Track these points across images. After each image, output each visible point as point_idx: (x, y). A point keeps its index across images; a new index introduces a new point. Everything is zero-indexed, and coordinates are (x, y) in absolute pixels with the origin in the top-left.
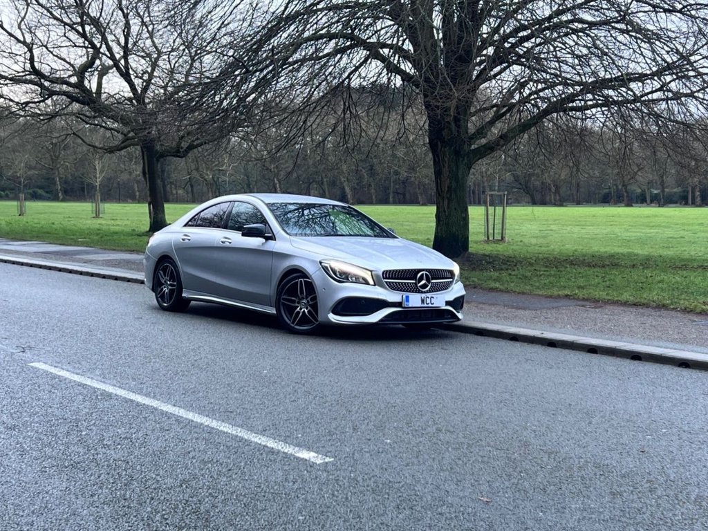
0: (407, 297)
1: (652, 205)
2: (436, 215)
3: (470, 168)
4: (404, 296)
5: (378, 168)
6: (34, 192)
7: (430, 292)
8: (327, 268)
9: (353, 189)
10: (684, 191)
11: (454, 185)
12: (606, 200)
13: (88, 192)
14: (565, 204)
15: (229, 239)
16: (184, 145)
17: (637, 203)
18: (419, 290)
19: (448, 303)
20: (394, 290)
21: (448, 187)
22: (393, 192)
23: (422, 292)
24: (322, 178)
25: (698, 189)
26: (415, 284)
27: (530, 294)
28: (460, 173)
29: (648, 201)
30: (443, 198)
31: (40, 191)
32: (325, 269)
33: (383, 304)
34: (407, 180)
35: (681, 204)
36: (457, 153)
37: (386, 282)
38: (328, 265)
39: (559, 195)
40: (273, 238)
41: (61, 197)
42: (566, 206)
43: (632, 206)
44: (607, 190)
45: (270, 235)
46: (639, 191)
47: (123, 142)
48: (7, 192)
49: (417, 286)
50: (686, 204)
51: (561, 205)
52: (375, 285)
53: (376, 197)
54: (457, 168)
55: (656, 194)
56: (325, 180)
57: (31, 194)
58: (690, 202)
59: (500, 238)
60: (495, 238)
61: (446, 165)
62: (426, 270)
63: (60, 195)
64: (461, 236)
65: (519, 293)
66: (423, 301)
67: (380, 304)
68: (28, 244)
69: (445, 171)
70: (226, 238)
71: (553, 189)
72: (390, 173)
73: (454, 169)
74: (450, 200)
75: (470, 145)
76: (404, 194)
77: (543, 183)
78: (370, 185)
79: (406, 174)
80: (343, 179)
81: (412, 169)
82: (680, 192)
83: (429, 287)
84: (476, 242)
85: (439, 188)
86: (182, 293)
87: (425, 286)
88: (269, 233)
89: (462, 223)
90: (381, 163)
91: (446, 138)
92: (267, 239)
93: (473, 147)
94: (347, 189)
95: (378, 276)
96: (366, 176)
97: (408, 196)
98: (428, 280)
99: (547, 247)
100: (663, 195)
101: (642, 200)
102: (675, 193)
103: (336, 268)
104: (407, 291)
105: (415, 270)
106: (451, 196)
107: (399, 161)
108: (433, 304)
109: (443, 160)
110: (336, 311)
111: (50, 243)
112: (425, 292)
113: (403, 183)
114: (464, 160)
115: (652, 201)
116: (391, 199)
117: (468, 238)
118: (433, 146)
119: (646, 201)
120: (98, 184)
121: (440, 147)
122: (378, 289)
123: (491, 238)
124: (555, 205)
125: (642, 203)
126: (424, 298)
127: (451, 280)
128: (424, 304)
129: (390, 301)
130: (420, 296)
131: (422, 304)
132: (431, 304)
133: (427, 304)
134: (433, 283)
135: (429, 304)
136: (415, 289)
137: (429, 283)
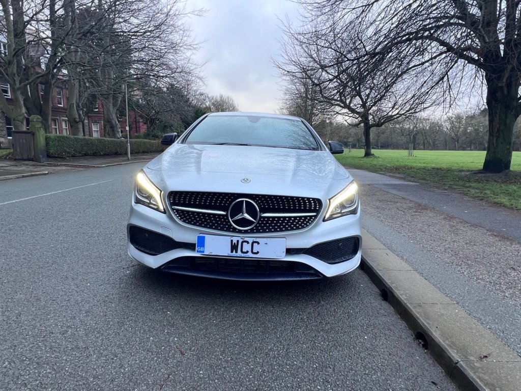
0: (202, 239)
3: (516, 117)
11: (502, 128)
18: (232, 228)
20: (190, 223)
21: (498, 129)
23: (236, 232)
26: (225, 216)
28: (508, 120)
30: (493, 137)
36: (507, 107)
37: (177, 211)
52: (164, 212)
54: (506, 117)
62: (247, 196)
66: (234, 247)
69: (497, 119)
73: (503, 117)
74: (497, 138)
83: (255, 225)
84: (515, 165)
85: (490, 130)
87: (245, 222)
89: (506, 152)
91: (499, 98)
106: (499, 135)
109: (496, 113)
114: (512, 111)
117: (510, 161)
118: (489, 103)
121: (493, 104)
122: (165, 219)
126: (238, 241)
127: (315, 214)
128: (236, 252)
129: (177, 240)
130: (229, 239)
131: (232, 252)
132: (253, 253)
133: (242, 252)
134: (265, 217)
135: (247, 252)
136: (220, 224)
137: (255, 218)
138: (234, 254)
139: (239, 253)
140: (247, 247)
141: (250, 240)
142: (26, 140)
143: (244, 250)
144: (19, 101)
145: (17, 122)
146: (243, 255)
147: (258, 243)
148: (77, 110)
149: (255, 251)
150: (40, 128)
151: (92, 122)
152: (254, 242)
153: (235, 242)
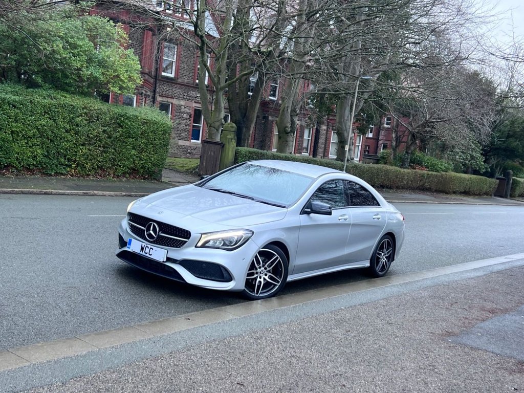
0: (130, 241)
26: (145, 231)
66: (142, 249)
83: (155, 239)
98: (155, 232)
108: (151, 255)
129: (125, 240)
131: (140, 251)
134: (161, 236)
135: (147, 253)
136: (142, 235)
137: (156, 235)
138: (141, 253)
139: (143, 253)
140: (147, 250)
141: (150, 246)
142: (214, 153)
144: (220, 103)
145: (214, 129)
146: (145, 254)
147: (152, 249)
148: (291, 116)
149: (150, 253)
150: (232, 139)
151: (333, 129)
152: (151, 248)
153: (143, 246)
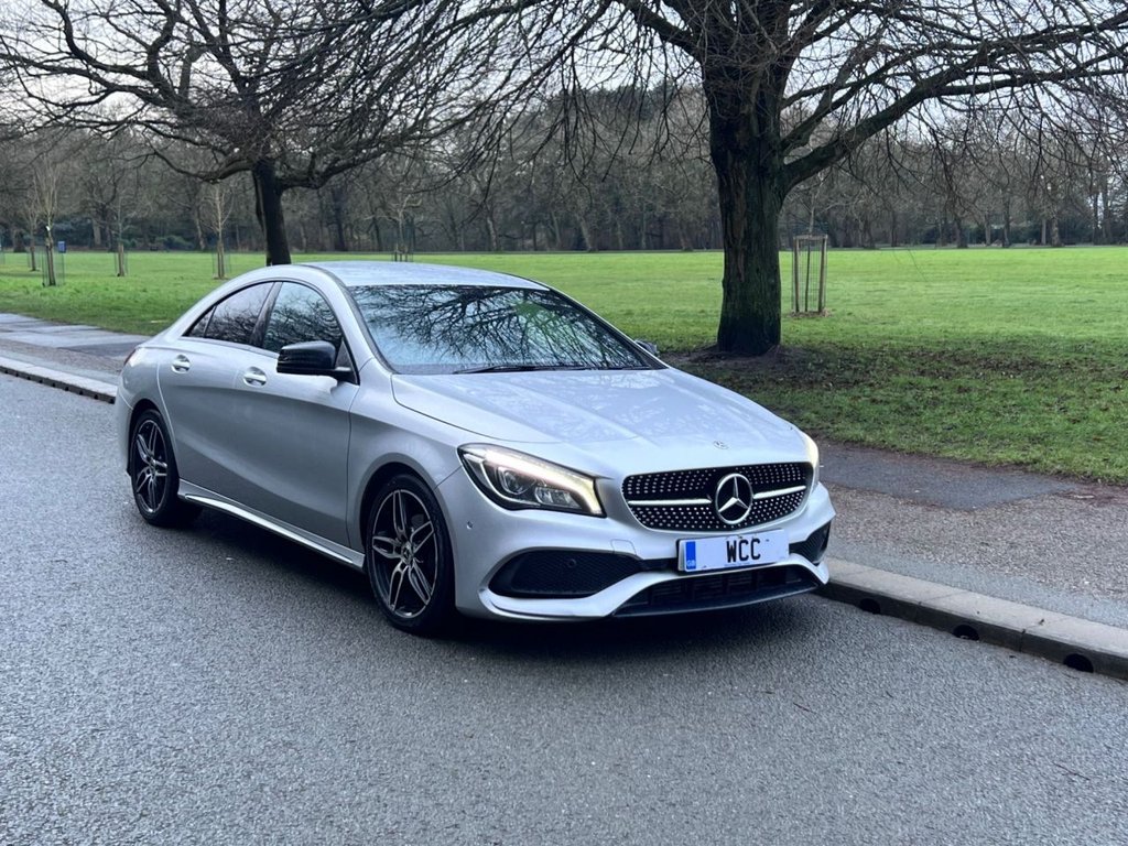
0: (691, 548)
1: (993, 245)
2: (724, 282)
3: (782, 197)
4: (683, 543)
5: (626, 202)
6: (169, 239)
7: (750, 525)
8: (477, 466)
9: (593, 231)
10: (1035, 226)
11: (755, 228)
12: (931, 239)
13: (241, 240)
14: (876, 245)
15: (262, 373)
16: (321, 167)
17: (971, 242)
18: (722, 523)
19: (795, 548)
20: (656, 526)
21: (745, 232)
22: (647, 234)
23: (729, 528)
24: (551, 217)
25: (1056, 223)
26: (712, 506)
27: (934, 456)
28: (766, 206)
29: (988, 238)
31: (177, 239)
32: (472, 469)
33: (625, 565)
34: (665, 216)
35: (1031, 243)
36: (761, 171)
37: (634, 508)
38: (479, 461)
39: (870, 235)
40: (351, 377)
41: (203, 247)
42: (878, 249)
43: (966, 247)
44: (932, 227)
45: (347, 369)
46: (974, 226)
47: (227, 166)
48: (133, 240)
49: (715, 513)
50: (1039, 243)
51: (872, 248)
52: (603, 515)
53: (623, 240)
54: (762, 199)
55: (997, 230)
56: (555, 218)
57: (165, 243)
58: (1044, 240)
59: (817, 310)
60: (809, 309)
61: (742, 195)
62: (739, 469)
63: (201, 243)
64: (767, 319)
65: (911, 454)
66: (731, 553)
67: (618, 566)
68: (66, 330)
69: (740, 204)
70: (255, 370)
71: (862, 225)
72: (641, 208)
73: (755, 199)
74: (748, 256)
75: (781, 157)
76: (661, 236)
77: (847, 218)
78: (615, 225)
79: (664, 209)
80: (578, 218)
81: (671, 202)
82: (1030, 227)
83: (747, 513)
85: (730, 234)
86: (177, 490)
87: (735, 512)
88: (345, 365)
89: (769, 294)
90: (630, 195)
91: (742, 144)
92: (343, 378)
93: (786, 161)
94: (585, 231)
95: (611, 492)
96: (610, 213)
97: (666, 239)
98: (745, 496)
99: (894, 323)
100: (1008, 232)
101: (979, 238)
102: (1023, 229)
103: (501, 469)
104: (689, 529)
105: (710, 470)
106: (750, 247)
107: (653, 191)
108: (758, 557)
109: (738, 185)
110: (499, 585)
111: (102, 329)
112: (736, 527)
113: (660, 221)
114: (772, 183)
115: (992, 241)
116: (644, 243)
118: (718, 157)
119: (985, 241)
120: (220, 230)
121: (730, 161)
122: (612, 527)
123: (802, 309)
124: (864, 247)
125: (978, 242)
126: (735, 542)
127: (803, 487)
128: (735, 560)
129: (644, 557)
130: (724, 540)
131: (729, 561)
132: (754, 558)
133: (742, 559)
134: (758, 500)
135: (746, 558)
136: (709, 522)
137: (747, 503)
138: (732, 564)
139: (738, 562)
140: (746, 550)
141: (749, 538)
143: (744, 556)
146: (743, 563)
147: (758, 541)
149: (755, 555)
152: (754, 540)
153: (732, 544)
